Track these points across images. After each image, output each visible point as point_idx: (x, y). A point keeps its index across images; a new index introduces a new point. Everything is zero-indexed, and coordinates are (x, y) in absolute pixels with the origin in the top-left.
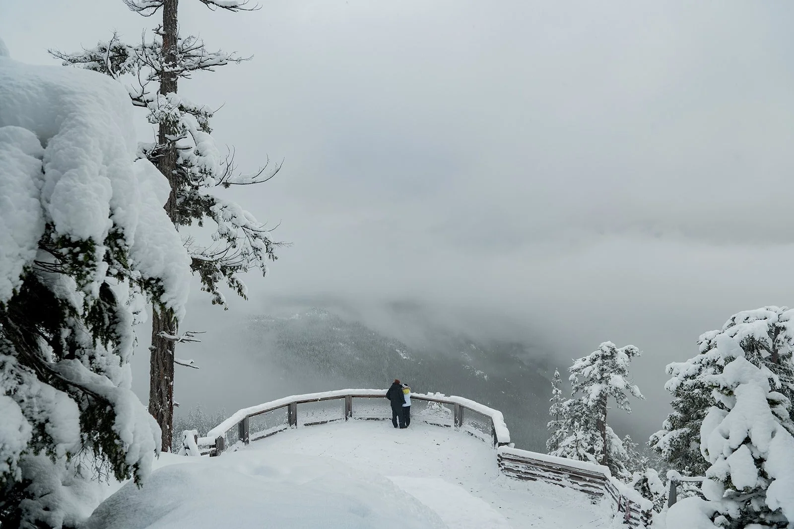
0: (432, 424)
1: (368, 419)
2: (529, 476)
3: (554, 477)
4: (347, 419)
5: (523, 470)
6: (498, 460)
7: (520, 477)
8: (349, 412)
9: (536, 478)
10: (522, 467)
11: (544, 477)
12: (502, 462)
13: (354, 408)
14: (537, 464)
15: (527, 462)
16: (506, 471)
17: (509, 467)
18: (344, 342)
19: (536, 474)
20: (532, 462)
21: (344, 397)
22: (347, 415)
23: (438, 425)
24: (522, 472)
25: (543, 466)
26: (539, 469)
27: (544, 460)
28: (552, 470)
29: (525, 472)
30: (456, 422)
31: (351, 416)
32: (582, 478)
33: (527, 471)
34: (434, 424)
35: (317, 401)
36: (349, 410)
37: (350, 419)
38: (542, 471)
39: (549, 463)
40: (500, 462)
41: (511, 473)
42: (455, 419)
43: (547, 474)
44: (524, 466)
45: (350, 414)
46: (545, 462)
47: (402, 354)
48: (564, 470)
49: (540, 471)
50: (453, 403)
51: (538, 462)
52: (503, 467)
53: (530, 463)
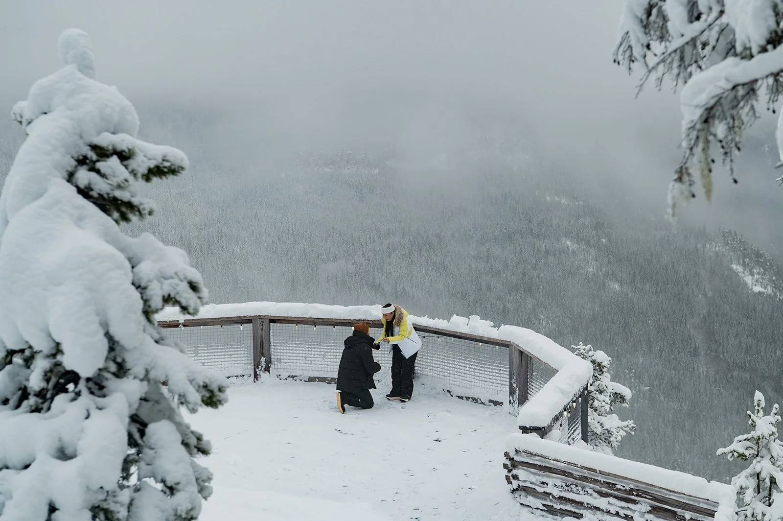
0: (461, 398)
1: (311, 380)
2: (569, 507)
3: (618, 510)
4: (256, 376)
5: (556, 492)
6: (505, 466)
7: (551, 510)
8: (263, 359)
9: (581, 512)
10: (554, 485)
11: (597, 509)
12: (514, 472)
13: (277, 350)
14: (584, 479)
15: (564, 473)
16: (523, 493)
17: (528, 484)
18: (579, 239)
19: (581, 503)
20: (575, 473)
21: (249, 320)
22: (257, 365)
23: (475, 400)
24: (553, 497)
25: (596, 481)
26: (590, 491)
27: (598, 469)
28: (616, 493)
29: (560, 498)
30: (512, 393)
31: (267, 369)
32: (675, 513)
33: (564, 494)
34: (468, 398)
35: (177, 326)
36: (263, 355)
37: (264, 376)
38: (595, 495)
39: (609, 474)
40: (510, 471)
41: (531, 500)
42: (511, 385)
43: (602, 502)
44: (558, 483)
45: (263, 364)
46: (601, 472)
47: (748, 279)
48: (641, 493)
49: (591, 495)
50: (505, 345)
51: (586, 473)
52: (515, 484)
53: (570, 475)
